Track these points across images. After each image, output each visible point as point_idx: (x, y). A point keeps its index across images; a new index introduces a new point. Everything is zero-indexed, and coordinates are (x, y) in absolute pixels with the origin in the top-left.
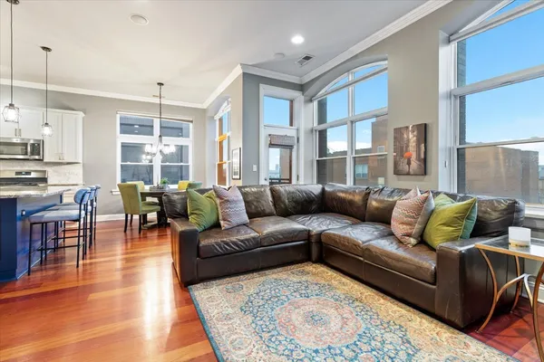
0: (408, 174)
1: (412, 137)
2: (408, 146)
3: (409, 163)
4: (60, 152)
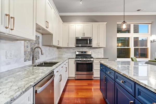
4: (98, 42)
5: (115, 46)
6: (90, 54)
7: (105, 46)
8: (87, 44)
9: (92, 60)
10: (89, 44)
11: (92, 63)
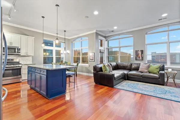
0: (139, 60)
1: (140, 53)
2: (139, 54)
3: (139, 58)
4: (27, 52)
5: (42, 55)
6: (18, 61)
7: (33, 55)
8: (15, 52)
9: (20, 66)
10: (17, 52)
11: (21, 68)
